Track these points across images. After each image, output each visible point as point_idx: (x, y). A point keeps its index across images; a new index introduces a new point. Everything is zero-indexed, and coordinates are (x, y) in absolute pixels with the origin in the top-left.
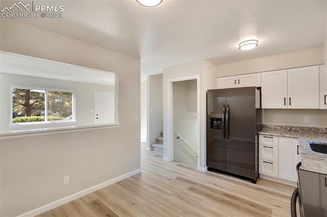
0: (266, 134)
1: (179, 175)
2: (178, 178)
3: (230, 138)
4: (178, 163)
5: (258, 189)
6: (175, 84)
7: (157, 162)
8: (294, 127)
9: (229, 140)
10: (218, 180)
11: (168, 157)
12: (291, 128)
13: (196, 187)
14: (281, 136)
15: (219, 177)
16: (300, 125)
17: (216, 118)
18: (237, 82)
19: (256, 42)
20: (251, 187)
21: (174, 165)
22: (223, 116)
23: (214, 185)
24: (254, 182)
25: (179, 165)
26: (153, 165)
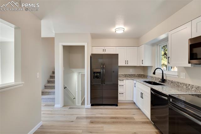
0: (121, 79)
1: (77, 116)
2: (77, 118)
3: (106, 83)
4: (69, 107)
5: (121, 109)
6: (64, 47)
7: (51, 111)
8: (127, 75)
9: (104, 85)
10: (101, 110)
11: (59, 105)
12: (126, 75)
13: (93, 120)
14: (126, 79)
15: (101, 108)
16: (129, 74)
17: (96, 72)
18: (104, 50)
19: (123, 29)
20: (117, 109)
21: (66, 109)
22: (102, 70)
23: (102, 114)
24: (117, 105)
25: (70, 108)
26: (48, 114)
